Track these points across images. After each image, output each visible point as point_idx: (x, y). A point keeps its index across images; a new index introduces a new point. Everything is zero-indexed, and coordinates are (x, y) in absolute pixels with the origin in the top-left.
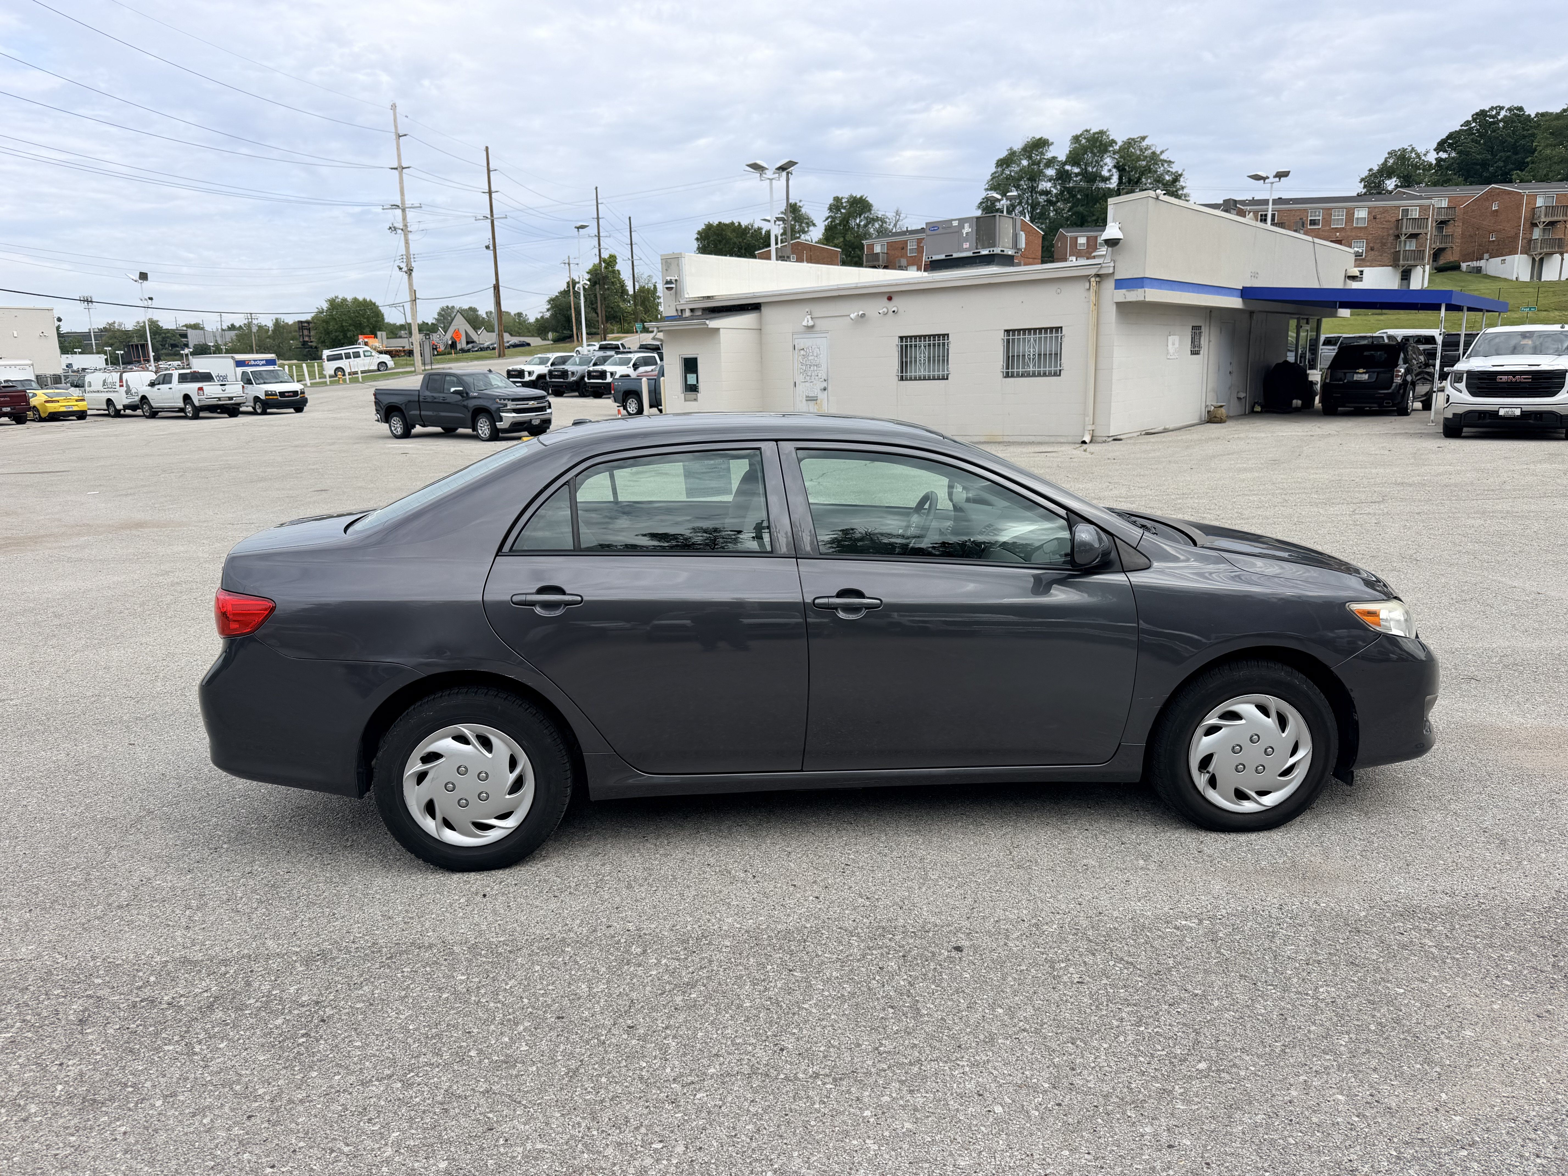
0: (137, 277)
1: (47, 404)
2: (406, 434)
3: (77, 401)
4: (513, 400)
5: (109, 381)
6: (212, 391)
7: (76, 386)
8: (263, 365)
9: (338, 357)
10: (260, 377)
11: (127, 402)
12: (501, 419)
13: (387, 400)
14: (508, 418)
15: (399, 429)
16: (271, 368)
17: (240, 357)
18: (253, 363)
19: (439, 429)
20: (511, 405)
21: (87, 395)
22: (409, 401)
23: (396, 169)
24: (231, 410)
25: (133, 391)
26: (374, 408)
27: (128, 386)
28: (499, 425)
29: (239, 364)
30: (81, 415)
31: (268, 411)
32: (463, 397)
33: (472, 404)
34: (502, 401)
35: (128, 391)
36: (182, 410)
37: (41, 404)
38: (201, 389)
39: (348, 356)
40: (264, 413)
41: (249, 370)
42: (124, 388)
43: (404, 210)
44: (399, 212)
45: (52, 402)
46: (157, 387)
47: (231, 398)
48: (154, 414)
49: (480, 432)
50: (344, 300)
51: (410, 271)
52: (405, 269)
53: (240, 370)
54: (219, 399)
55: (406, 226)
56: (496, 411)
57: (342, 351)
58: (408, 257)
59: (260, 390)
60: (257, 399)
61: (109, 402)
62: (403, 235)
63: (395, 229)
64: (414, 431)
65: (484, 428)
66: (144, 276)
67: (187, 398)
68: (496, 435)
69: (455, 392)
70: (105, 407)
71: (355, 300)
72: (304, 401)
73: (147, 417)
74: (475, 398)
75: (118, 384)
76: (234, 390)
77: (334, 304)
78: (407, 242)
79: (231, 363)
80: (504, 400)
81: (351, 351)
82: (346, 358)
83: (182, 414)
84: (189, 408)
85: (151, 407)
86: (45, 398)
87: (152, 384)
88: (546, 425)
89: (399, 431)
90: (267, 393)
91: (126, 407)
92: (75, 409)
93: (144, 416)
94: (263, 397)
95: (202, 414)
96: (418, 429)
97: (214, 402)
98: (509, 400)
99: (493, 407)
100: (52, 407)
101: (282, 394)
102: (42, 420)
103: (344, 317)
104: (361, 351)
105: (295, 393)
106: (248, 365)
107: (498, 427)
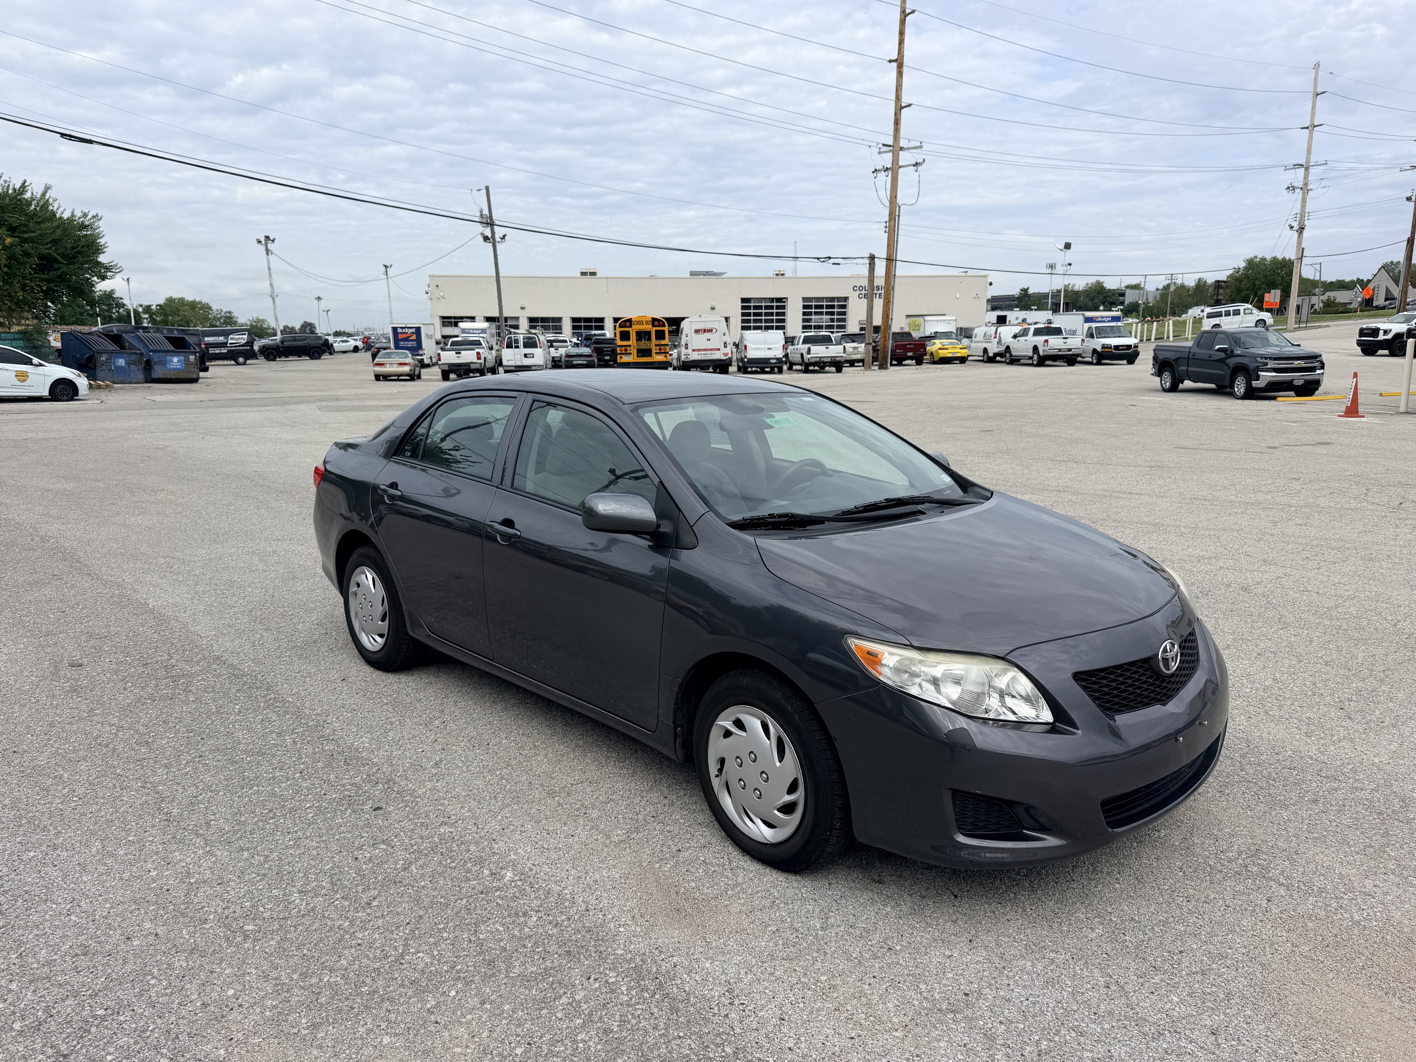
0: (1062, 247)
1: (940, 351)
2: (1174, 388)
3: (961, 349)
4: (1275, 359)
5: (988, 333)
6: (1055, 343)
7: (967, 337)
8: (1109, 321)
9: (1219, 315)
10: (1101, 332)
11: (996, 350)
12: (1258, 378)
13: (1162, 356)
14: (1267, 376)
15: (1168, 384)
16: (1114, 324)
17: (1089, 314)
18: (1100, 319)
19: (1213, 386)
20: (1271, 364)
21: (973, 345)
22: (1179, 358)
23: (1307, 128)
24: (1071, 359)
25: (1003, 342)
26: (1151, 362)
27: (1000, 338)
28: (1255, 384)
29: (1088, 320)
30: (963, 360)
31: (1103, 361)
32: (1226, 354)
33: (1233, 361)
34: (1264, 360)
35: (999, 342)
36: (1031, 358)
37: (937, 351)
38: (1046, 341)
39: (1228, 314)
40: (1099, 363)
41: (1094, 325)
42: (997, 339)
43: (1307, 169)
44: (1302, 170)
45: (943, 349)
46: (1018, 339)
47: (1070, 350)
48: (1015, 361)
49: (1236, 389)
50: (1263, 259)
51: (1301, 229)
52: (1296, 227)
53: (1087, 325)
54: (1060, 350)
55: (1306, 184)
56: (1254, 370)
57: (1223, 309)
58: (1302, 216)
59: (1098, 343)
60: (1095, 351)
61: (985, 350)
62: (1301, 194)
63: (1294, 188)
64: (1181, 386)
65: (1240, 387)
66: (1068, 246)
67: (1035, 348)
68: (1251, 394)
69: (1219, 350)
70: (982, 354)
71: (1275, 259)
72: (1136, 354)
73: (1008, 364)
74: (1238, 356)
75: (993, 336)
76: (1074, 343)
77: (1251, 264)
78: (1304, 201)
79: (1081, 318)
80: (1266, 358)
81: (1231, 309)
82: (1226, 315)
83: (1030, 362)
84: (1035, 357)
85: (1011, 355)
86: (940, 346)
87: (1015, 337)
88: (1313, 386)
89: (1168, 385)
90: (1104, 347)
91: (996, 355)
92: (958, 355)
93: (1005, 362)
94: (1099, 349)
95: (1047, 363)
96: (1188, 384)
97: (1055, 352)
98: (1270, 358)
99: (1252, 366)
100: (943, 353)
101: (1117, 347)
102: (934, 363)
103: (1258, 276)
104: (1242, 309)
105: (1129, 347)
106: (1095, 322)
107: (1254, 385)
